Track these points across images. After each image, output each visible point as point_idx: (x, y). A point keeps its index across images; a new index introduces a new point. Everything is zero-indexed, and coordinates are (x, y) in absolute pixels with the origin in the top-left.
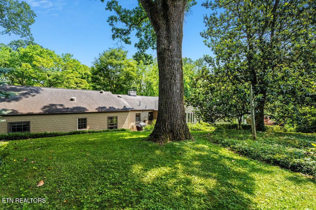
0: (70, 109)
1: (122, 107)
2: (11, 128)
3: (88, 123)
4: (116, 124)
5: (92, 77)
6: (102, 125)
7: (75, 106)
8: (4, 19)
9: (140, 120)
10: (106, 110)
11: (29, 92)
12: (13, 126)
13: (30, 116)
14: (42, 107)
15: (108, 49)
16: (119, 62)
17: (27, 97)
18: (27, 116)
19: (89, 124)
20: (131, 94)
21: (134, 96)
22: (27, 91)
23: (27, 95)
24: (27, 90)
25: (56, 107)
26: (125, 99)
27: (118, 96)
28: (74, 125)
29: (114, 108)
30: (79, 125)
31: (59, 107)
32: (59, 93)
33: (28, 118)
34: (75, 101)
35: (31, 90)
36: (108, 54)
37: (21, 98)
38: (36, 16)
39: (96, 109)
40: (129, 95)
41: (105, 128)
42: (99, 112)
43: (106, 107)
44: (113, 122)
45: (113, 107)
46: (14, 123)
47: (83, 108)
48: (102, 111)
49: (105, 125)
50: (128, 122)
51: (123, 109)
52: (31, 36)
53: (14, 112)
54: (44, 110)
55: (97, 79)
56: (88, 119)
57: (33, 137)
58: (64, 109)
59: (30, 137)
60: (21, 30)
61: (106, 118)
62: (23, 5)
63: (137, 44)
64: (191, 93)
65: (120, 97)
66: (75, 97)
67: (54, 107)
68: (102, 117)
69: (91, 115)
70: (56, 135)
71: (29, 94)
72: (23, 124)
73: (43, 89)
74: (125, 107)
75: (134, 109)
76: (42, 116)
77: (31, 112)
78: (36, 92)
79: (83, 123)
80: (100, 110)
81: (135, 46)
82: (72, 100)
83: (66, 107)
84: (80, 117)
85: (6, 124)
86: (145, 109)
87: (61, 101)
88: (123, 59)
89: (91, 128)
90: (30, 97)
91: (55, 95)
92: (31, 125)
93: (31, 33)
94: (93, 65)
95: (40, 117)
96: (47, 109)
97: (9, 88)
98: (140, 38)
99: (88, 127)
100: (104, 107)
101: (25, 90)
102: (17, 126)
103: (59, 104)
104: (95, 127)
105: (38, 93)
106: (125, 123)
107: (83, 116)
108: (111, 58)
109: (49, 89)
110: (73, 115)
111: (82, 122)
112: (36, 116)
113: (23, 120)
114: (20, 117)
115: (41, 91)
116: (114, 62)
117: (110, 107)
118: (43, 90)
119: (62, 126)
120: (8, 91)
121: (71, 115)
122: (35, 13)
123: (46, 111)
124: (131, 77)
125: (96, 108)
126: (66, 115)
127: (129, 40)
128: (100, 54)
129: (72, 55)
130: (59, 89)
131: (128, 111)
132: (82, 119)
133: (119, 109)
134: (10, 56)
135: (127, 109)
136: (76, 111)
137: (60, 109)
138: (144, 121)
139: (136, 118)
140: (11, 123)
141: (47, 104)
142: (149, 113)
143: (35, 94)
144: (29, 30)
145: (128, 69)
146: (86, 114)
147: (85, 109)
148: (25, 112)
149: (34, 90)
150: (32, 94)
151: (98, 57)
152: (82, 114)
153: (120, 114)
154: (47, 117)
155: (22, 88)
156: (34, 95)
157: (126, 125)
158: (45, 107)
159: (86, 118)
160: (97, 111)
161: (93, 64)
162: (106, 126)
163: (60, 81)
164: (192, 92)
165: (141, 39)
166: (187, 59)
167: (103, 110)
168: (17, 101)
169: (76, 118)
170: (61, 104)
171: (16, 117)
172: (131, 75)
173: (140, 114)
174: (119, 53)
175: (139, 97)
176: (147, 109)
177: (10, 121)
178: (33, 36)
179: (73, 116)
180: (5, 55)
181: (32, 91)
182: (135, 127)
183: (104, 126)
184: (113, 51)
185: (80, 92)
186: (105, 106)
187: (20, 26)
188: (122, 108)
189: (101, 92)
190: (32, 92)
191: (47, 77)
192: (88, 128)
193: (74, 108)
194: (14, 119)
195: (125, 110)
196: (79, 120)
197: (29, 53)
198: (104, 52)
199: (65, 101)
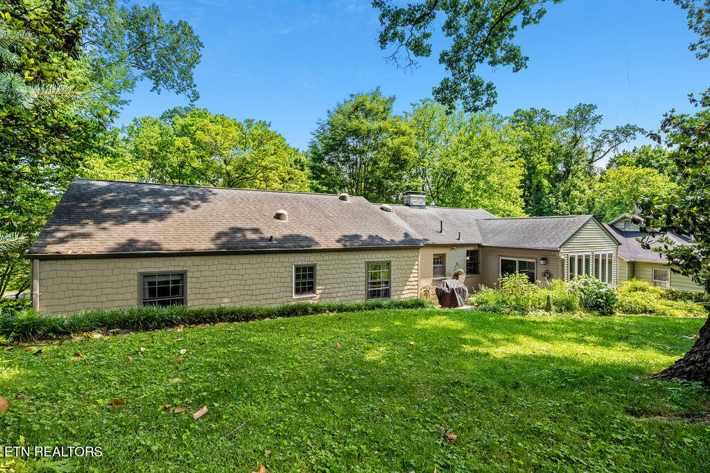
0: (275, 240)
1: (402, 238)
2: (147, 287)
3: (318, 277)
4: (387, 283)
5: (312, 168)
6: (351, 284)
7: (287, 232)
8: (149, 61)
9: (443, 273)
10: (363, 245)
11: (187, 198)
12: (150, 284)
13: (187, 259)
14: (213, 234)
15: (349, 98)
16: (375, 125)
17: (182, 211)
18: (179, 258)
19: (321, 282)
20: (413, 201)
21: (421, 207)
22: (182, 197)
23: (183, 206)
24: (184, 194)
25: (244, 236)
26: (399, 214)
27: (382, 209)
28: (285, 285)
29: (381, 239)
30: (297, 284)
31: (250, 236)
32: (248, 200)
33: (182, 263)
34: (286, 221)
35: (191, 194)
36: (349, 108)
37: (169, 213)
38: (203, 47)
39: (338, 241)
40: (408, 205)
41: (360, 293)
42: (345, 250)
43: (361, 236)
44: (380, 278)
45: (377, 236)
46: (152, 275)
47: (306, 238)
48: (351, 246)
49: (360, 283)
50: (416, 279)
51: (403, 241)
52: (194, 89)
53: (154, 247)
54: (219, 242)
55: (323, 171)
56: (318, 268)
57: (190, 320)
58: (262, 239)
59: (183, 321)
60: (176, 79)
61: (363, 265)
62: (180, 28)
63: (446, 54)
64: (553, 200)
65: (387, 210)
66: (285, 209)
67: (239, 235)
68: (353, 261)
69: (326, 257)
70: (248, 316)
71: (187, 204)
72: (171, 279)
73: (215, 191)
74: (406, 235)
75: (430, 242)
76: (213, 257)
77: (188, 247)
78: (201, 199)
79: (306, 280)
80: (348, 243)
81: (442, 60)
82: (278, 216)
83: (268, 235)
84: (300, 263)
85: (136, 278)
86: (458, 242)
87: (255, 220)
88: (384, 119)
89: (327, 291)
90: (189, 210)
91: (240, 206)
92: (189, 280)
93: (195, 81)
94: (315, 139)
95: (209, 260)
96: (224, 239)
97: (147, 190)
98: (455, 36)
99: (319, 290)
100: (357, 237)
101: (178, 195)
102: (159, 283)
103: (250, 226)
104: (336, 290)
105: (205, 202)
106: (411, 279)
107: (307, 259)
108: (357, 118)
109: (228, 191)
110: (283, 255)
111: (304, 276)
112: (199, 258)
113: (171, 269)
114: (164, 259)
115: (212, 197)
116: (364, 127)
117: (370, 237)
118: (215, 194)
119: (259, 287)
120: (144, 198)
121: (279, 255)
122: (201, 40)
123: (223, 246)
124: (405, 160)
125: (337, 237)
126: (267, 256)
127: (426, 42)
128: (329, 112)
129: (268, 123)
130: (249, 192)
131: (418, 248)
132: (304, 269)
133: (392, 241)
134: (159, 136)
135: (413, 241)
136: (291, 245)
137: (253, 240)
138: (456, 276)
139: (434, 268)
140: (145, 276)
141: (223, 227)
142: (468, 253)
143: (199, 202)
144: (191, 79)
145: (397, 141)
146: (314, 254)
147: (310, 240)
148: (175, 247)
149: (197, 194)
150: (193, 203)
151: (325, 118)
152: (304, 255)
153: (396, 255)
154: (223, 259)
155: (174, 190)
156: (197, 206)
157: (413, 287)
158: (219, 235)
159: (315, 265)
160: (339, 246)
161: (314, 136)
162: (363, 288)
163: (248, 176)
164: (557, 197)
165: (460, 37)
166: (536, 112)
167: (356, 245)
168: (162, 220)
169: (290, 264)
170: (255, 226)
171: (157, 259)
172: (406, 157)
173: (444, 255)
174: (375, 105)
175: (432, 211)
176: (462, 241)
177: (143, 270)
178: (197, 89)
179: (284, 258)
180: (152, 134)
181: (192, 196)
182: (432, 291)
183: (357, 288)
184: (361, 100)
185: (294, 198)
186: (359, 233)
187: (176, 73)
188: (400, 239)
189: (343, 198)
190: (192, 200)
191: (224, 166)
192: (318, 292)
193: (286, 238)
194: (153, 264)
195: (410, 245)
196: (297, 269)
197: (191, 126)
198: (338, 105)
199: (262, 220)
